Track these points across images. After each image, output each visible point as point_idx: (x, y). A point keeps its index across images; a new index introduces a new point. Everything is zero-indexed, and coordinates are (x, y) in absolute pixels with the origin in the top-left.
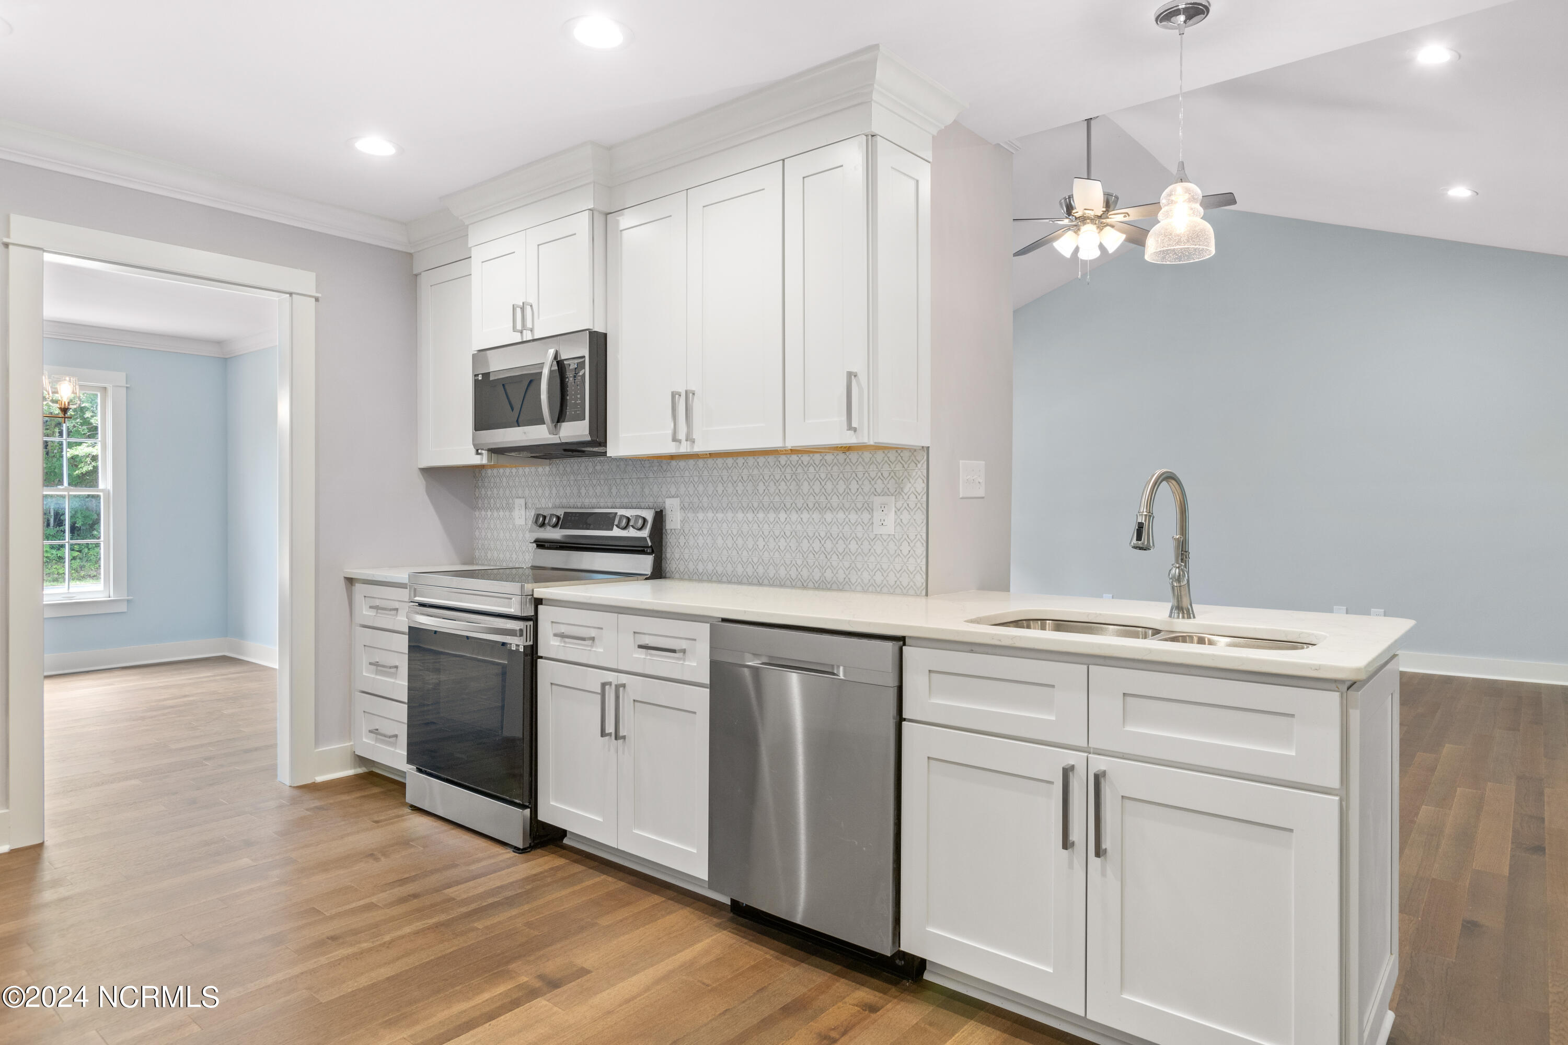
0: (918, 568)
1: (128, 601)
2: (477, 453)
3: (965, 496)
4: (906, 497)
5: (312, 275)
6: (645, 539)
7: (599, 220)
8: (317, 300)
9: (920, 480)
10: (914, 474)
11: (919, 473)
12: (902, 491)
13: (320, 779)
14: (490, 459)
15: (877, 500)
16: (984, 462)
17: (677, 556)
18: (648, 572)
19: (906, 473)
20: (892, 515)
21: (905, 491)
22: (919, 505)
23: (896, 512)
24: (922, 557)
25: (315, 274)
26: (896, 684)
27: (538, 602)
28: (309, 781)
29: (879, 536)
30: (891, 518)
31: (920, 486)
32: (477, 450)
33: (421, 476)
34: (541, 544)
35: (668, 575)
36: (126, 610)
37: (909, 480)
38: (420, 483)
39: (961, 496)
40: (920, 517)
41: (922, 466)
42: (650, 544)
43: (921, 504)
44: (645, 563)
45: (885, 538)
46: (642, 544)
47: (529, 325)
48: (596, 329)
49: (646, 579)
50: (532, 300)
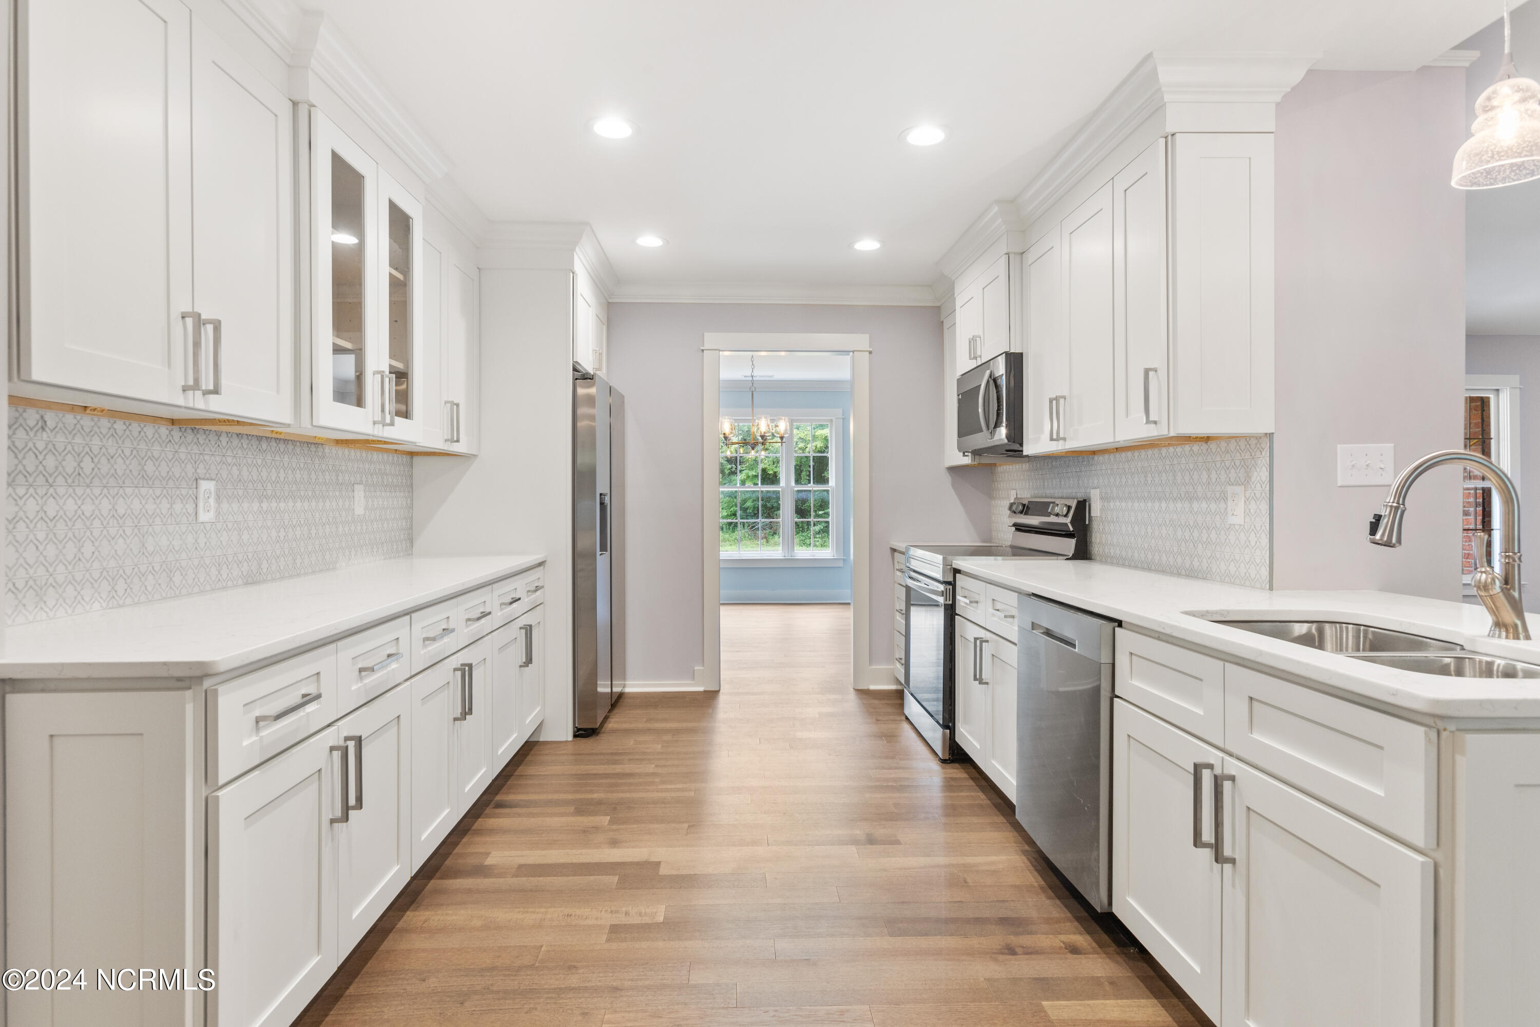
0: (1263, 561)
1: (844, 559)
2: (964, 455)
3: (1346, 484)
4: (1253, 487)
5: (866, 337)
6: (1066, 524)
7: (1014, 260)
8: (870, 353)
9: (1264, 469)
10: (1260, 462)
11: (1264, 461)
12: (1251, 480)
13: (872, 687)
14: (974, 459)
15: (1230, 489)
16: (1393, 445)
17: (1098, 541)
18: (1071, 553)
19: (1253, 462)
20: (1241, 504)
21: (1253, 480)
22: (1263, 494)
23: (1245, 501)
24: (1266, 549)
25: (868, 335)
26: (1111, 662)
27: (956, 571)
28: (865, 688)
29: (1232, 526)
30: (1240, 508)
31: (1265, 474)
32: (964, 453)
33: (948, 474)
34: (1019, 528)
35: (1093, 557)
36: (842, 566)
37: (1255, 468)
38: (947, 479)
39: (1339, 485)
40: (1264, 507)
41: (1266, 453)
42: (1071, 529)
43: (1265, 493)
44: (1069, 545)
45: (1237, 527)
46: (1064, 528)
47: (979, 353)
48: (1012, 351)
49: (1067, 559)
50: (981, 334)
